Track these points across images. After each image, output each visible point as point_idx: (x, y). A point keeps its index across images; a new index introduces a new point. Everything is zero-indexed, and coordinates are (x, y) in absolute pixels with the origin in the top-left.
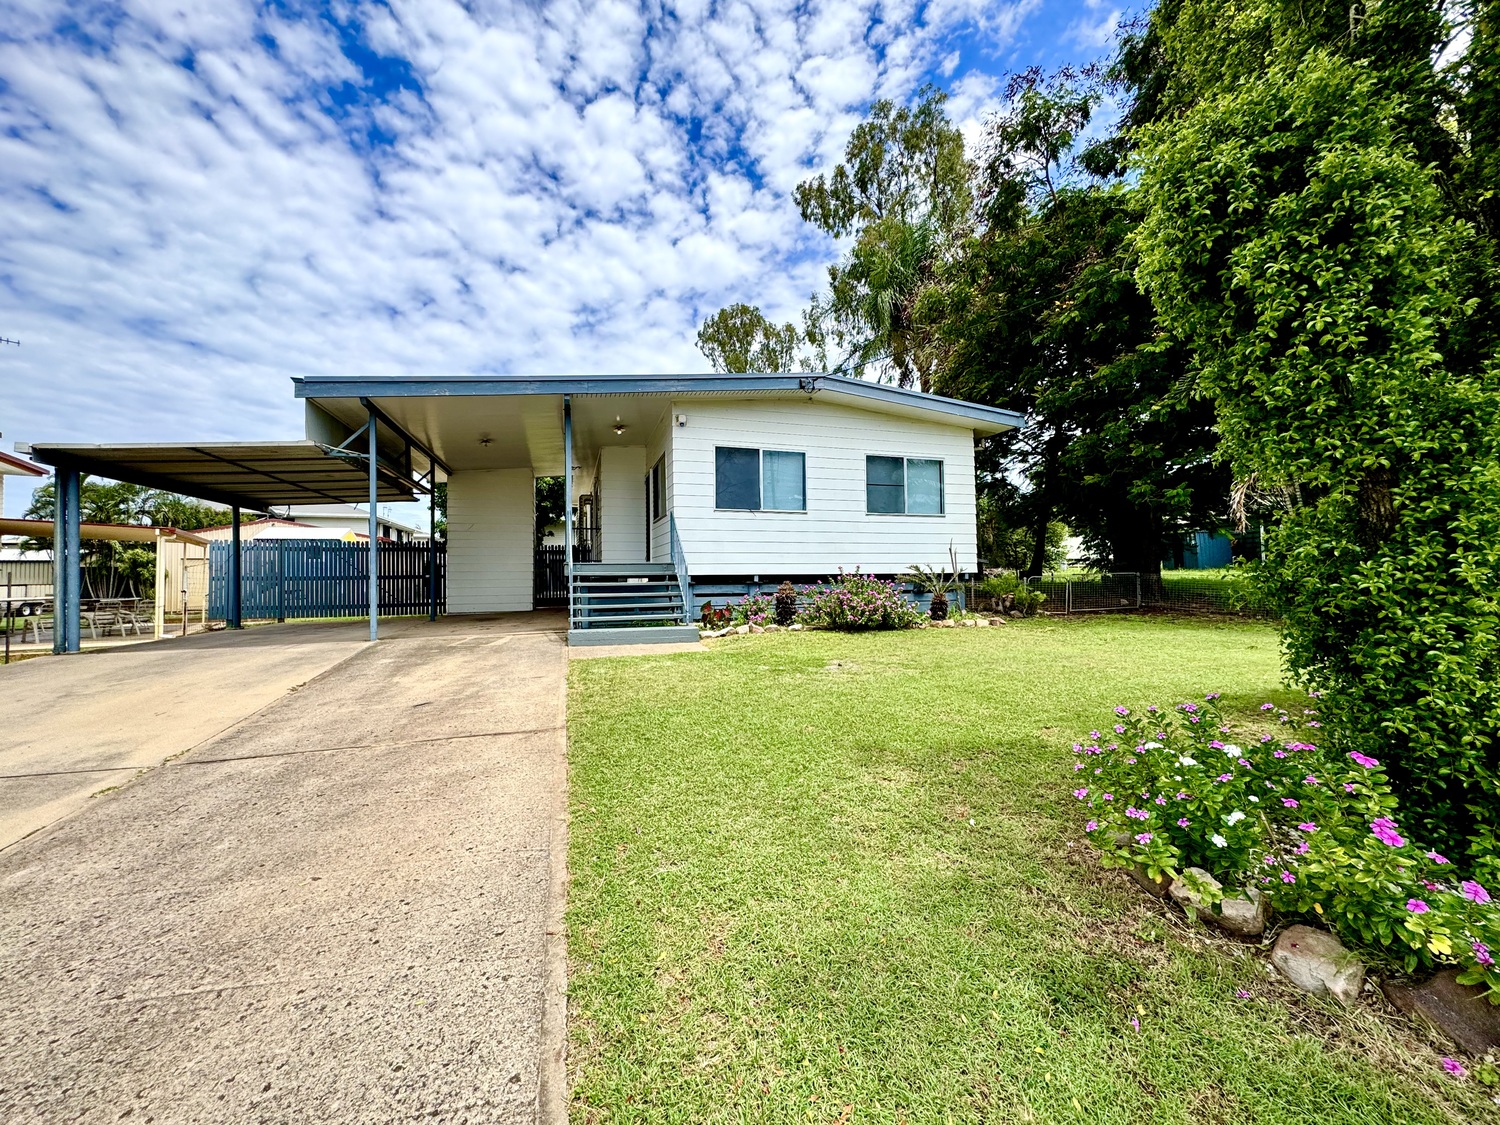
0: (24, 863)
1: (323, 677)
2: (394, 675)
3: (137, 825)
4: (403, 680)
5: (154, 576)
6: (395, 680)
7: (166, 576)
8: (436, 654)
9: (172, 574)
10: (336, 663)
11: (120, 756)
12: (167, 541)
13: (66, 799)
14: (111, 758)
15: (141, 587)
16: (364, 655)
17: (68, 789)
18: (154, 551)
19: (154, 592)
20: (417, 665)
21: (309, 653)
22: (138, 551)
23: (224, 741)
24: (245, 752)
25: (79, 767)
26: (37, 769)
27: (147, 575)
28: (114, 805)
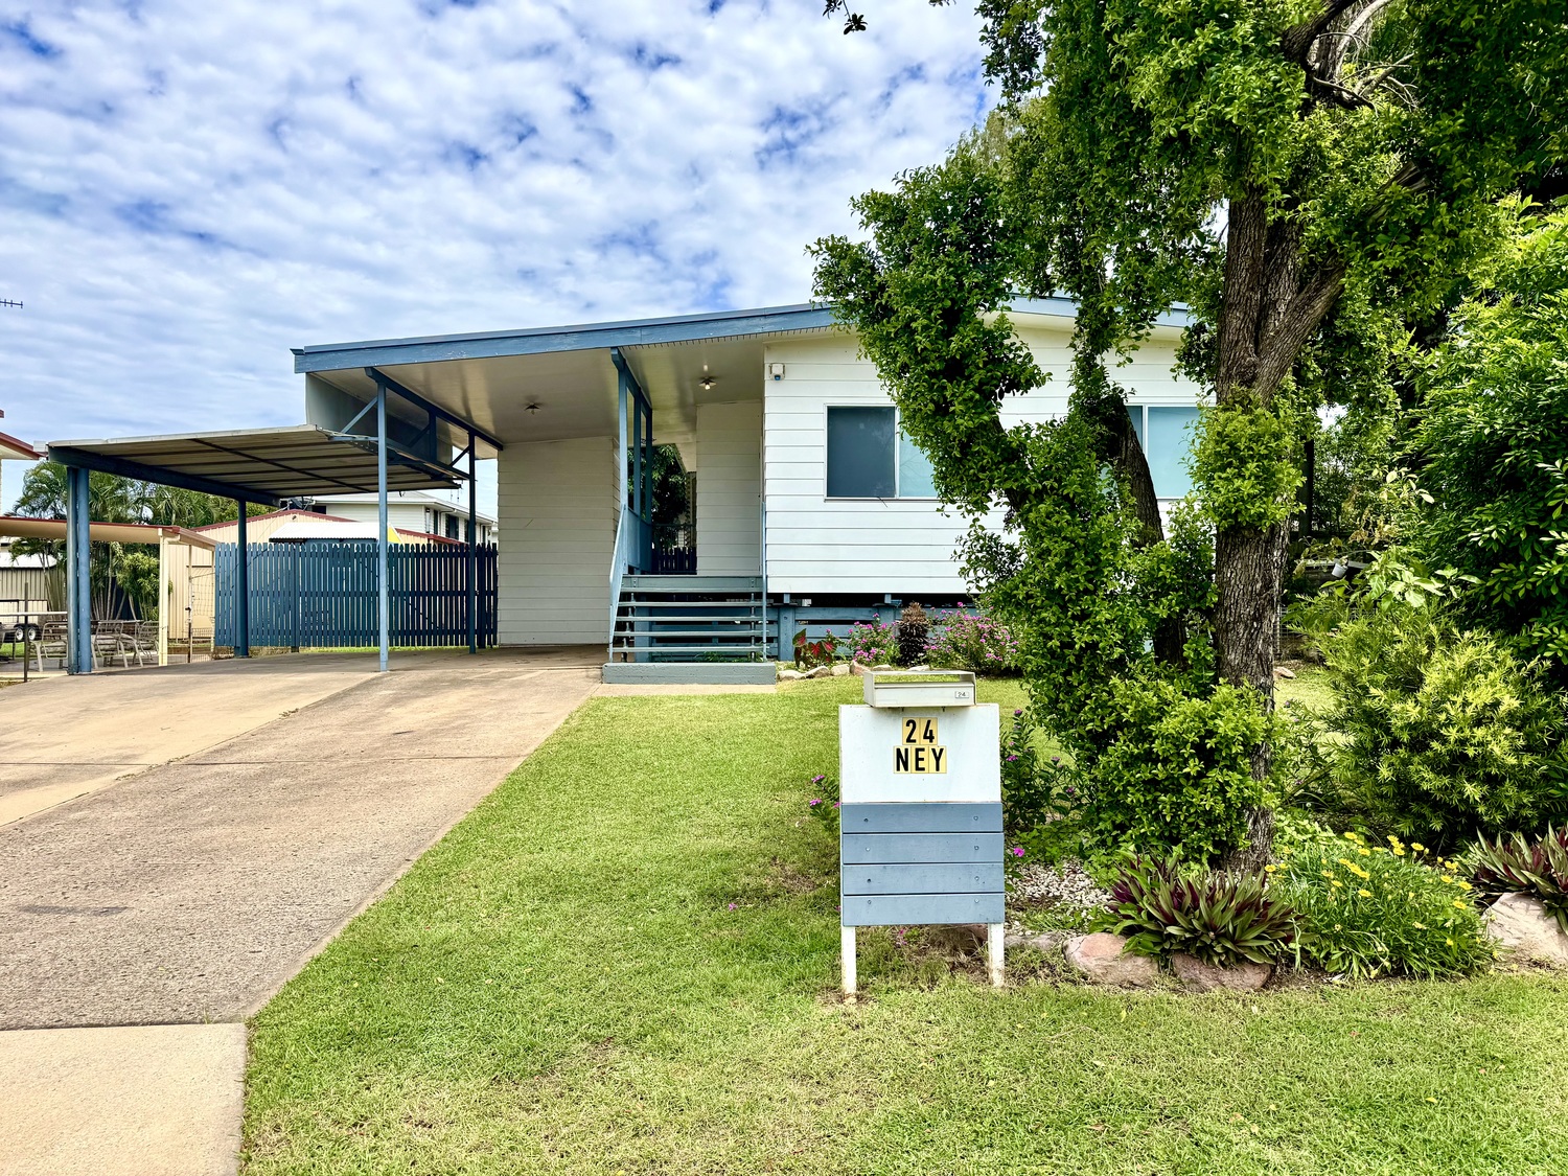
0: (80, 809)
1: (317, 705)
2: (387, 706)
3: (149, 796)
4: (395, 711)
5: (157, 590)
6: (387, 710)
7: (170, 590)
8: (444, 687)
9: (177, 587)
10: (334, 692)
11: (134, 756)
12: (170, 543)
13: (99, 780)
14: (127, 757)
15: (142, 605)
16: (367, 685)
17: (100, 774)
18: (157, 555)
19: (157, 612)
20: (418, 697)
21: (310, 682)
22: (139, 555)
23: (216, 751)
24: (233, 759)
25: (105, 761)
26: (75, 761)
27: (149, 588)
28: (133, 785)
